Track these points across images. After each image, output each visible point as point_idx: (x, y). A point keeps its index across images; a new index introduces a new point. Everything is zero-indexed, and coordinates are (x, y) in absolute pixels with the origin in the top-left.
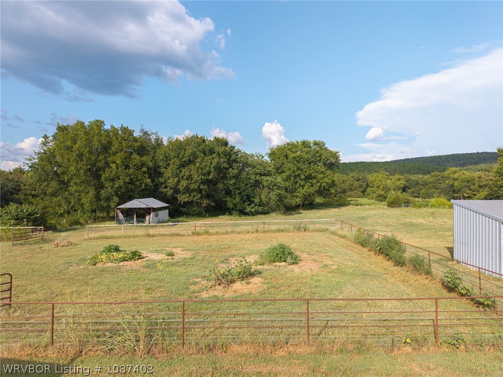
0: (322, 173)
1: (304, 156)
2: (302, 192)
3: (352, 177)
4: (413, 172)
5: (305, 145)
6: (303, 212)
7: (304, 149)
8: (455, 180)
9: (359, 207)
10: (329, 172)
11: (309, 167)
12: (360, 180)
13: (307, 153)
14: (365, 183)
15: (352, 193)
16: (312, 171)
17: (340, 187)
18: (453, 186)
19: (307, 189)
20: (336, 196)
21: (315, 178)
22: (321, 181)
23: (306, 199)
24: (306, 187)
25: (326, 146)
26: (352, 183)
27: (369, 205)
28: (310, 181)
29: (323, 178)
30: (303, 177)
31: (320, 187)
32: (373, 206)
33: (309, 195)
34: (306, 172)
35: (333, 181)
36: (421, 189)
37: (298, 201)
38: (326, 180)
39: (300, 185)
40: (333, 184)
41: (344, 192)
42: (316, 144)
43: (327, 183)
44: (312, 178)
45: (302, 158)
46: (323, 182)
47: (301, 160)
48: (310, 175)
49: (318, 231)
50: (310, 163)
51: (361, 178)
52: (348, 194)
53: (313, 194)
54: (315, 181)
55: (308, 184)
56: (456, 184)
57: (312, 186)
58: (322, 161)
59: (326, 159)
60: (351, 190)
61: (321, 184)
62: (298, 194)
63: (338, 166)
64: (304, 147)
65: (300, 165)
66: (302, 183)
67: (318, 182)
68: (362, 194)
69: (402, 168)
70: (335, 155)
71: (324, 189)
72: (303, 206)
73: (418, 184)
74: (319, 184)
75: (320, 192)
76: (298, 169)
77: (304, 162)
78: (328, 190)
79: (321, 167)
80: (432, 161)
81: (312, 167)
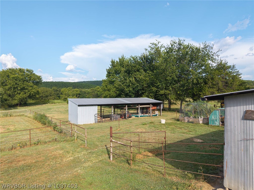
0: (31, 86)
1: (20, 77)
2: (18, 97)
3: (54, 89)
4: (86, 87)
5: (21, 71)
6: (19, 108)
7: (20, 73)
8: (99, 91)
9: (53, 104)
10: (35, 86)
11: (23, 83)
12: (58, 91)
13: (22, 75)
14: (60, 93)
15: (51, 97)
16: (25, 85)
17: (44, 94)
18: (97, 94)
19: (22, 95)
20: (42, 99)
21: (27, 89)
22: (31, 91)
23: (22, 100)
24: (21, 94)
25: (34, 72)
26: (51, 92)
27: (59, 103)
28: (24, 91)
29: (31, 89)
30: (19, 88)
31: (30, 94)
32: (60, 104)
33: (23, 98)
34: (21, 86)
35: (38, 91)
36: (86, 95)
37: (16, 102)
38: (34, 91)
39: (18, 93)
40: (38, 93)
41: (47, 96)
42: (27, 71)
43: (34, 92)
44: (25, 89)
45: (18, 78)
46: (32, 92)
47: (18, 79)
48: (24, 88)
49: (18, 116)
50: (24, 81)
51: (58, 90)
52: (49, 98)
53: (26, 98)
54: (27, 91)
55: (23, 92)
56: (98, 93)
57: (25, 93)
58: (31, 80)
59: (34, 79)
60: (51, 96)
61: (30, 92)
62: (16, 98)
63: (41, 83)
64: (21, 72)
65: (17, 82)
66: (19, 92)
67: (29, 91)
68: (58, 98)
69: (81, 85)
70: (39, 78)
71: (33, 95)
72: (20, 104)
73: (85, 93)
74: (29, 92)
75: (30, 97)
76: (16, 84)
77: (20, 80)
78: (35, 95)
79: (31, 84)
80: (95, 83)
81: (25, 83)
